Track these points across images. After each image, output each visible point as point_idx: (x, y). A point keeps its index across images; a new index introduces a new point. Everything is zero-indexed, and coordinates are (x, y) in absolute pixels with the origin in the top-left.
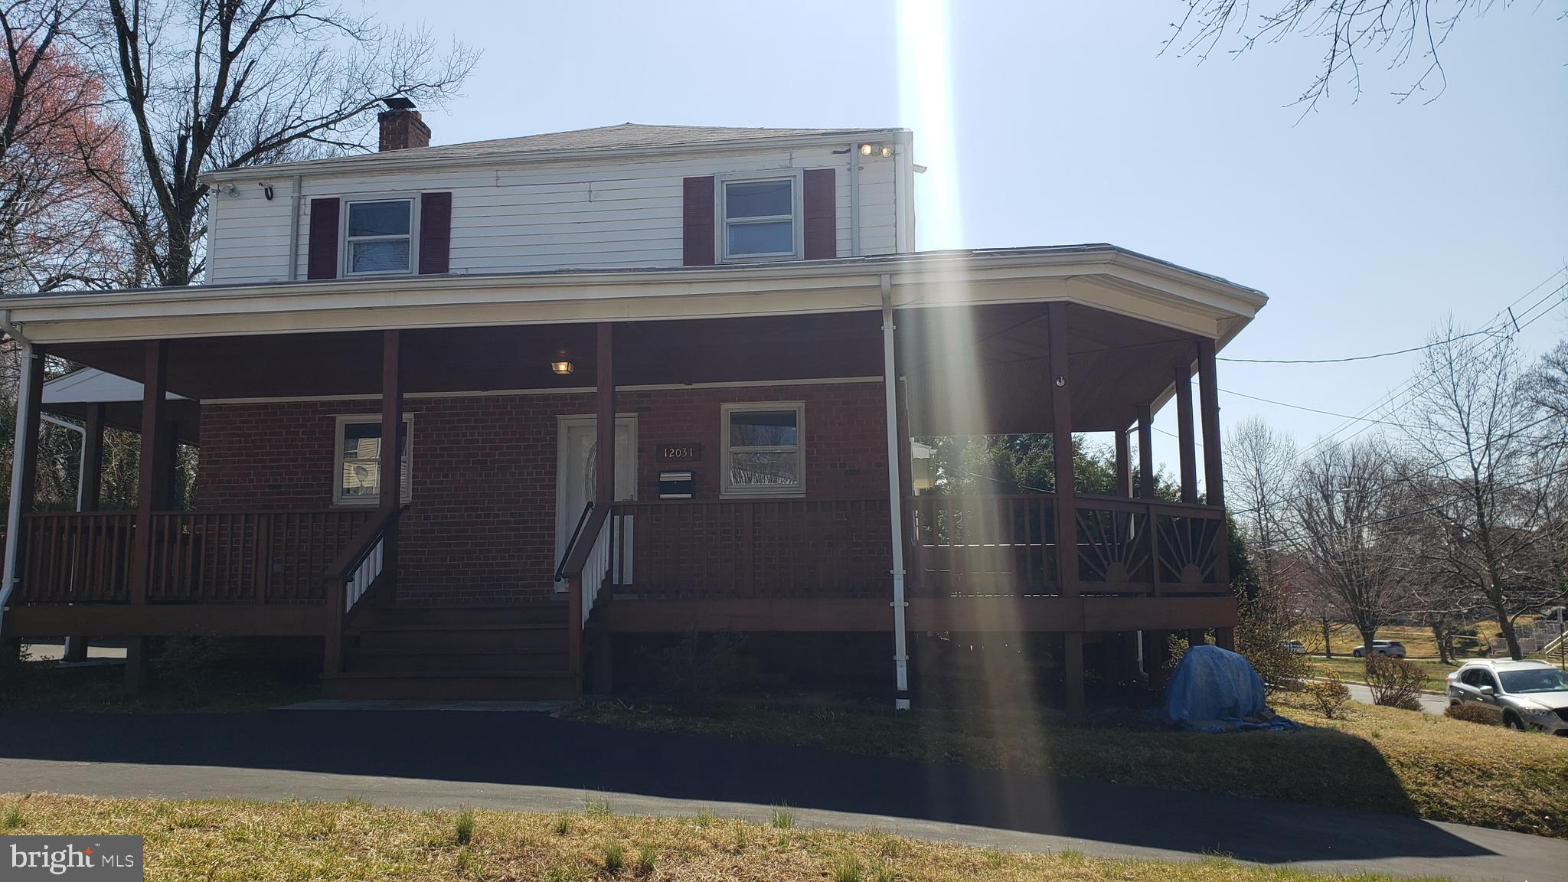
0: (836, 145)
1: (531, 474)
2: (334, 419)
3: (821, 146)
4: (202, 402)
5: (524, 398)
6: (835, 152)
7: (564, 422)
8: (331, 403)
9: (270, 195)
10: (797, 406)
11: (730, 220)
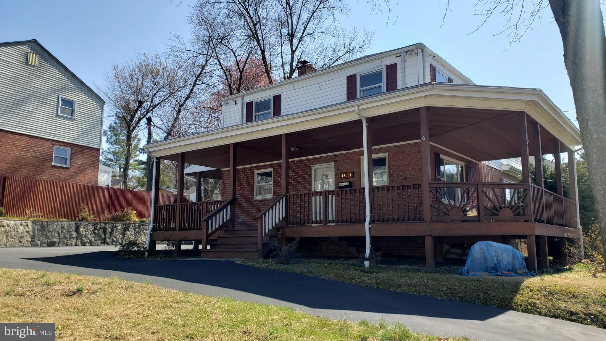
0: (397, 54)
1: (304, 186)
2: (254, 172)
3: (392, 55)
4: (222, 170)
5: (302, 160)
6: (396, 57)
7: (313, 167)
8: (252, 167)
9: (236, 103)
10: (385, 155)
11: (362, 89)
